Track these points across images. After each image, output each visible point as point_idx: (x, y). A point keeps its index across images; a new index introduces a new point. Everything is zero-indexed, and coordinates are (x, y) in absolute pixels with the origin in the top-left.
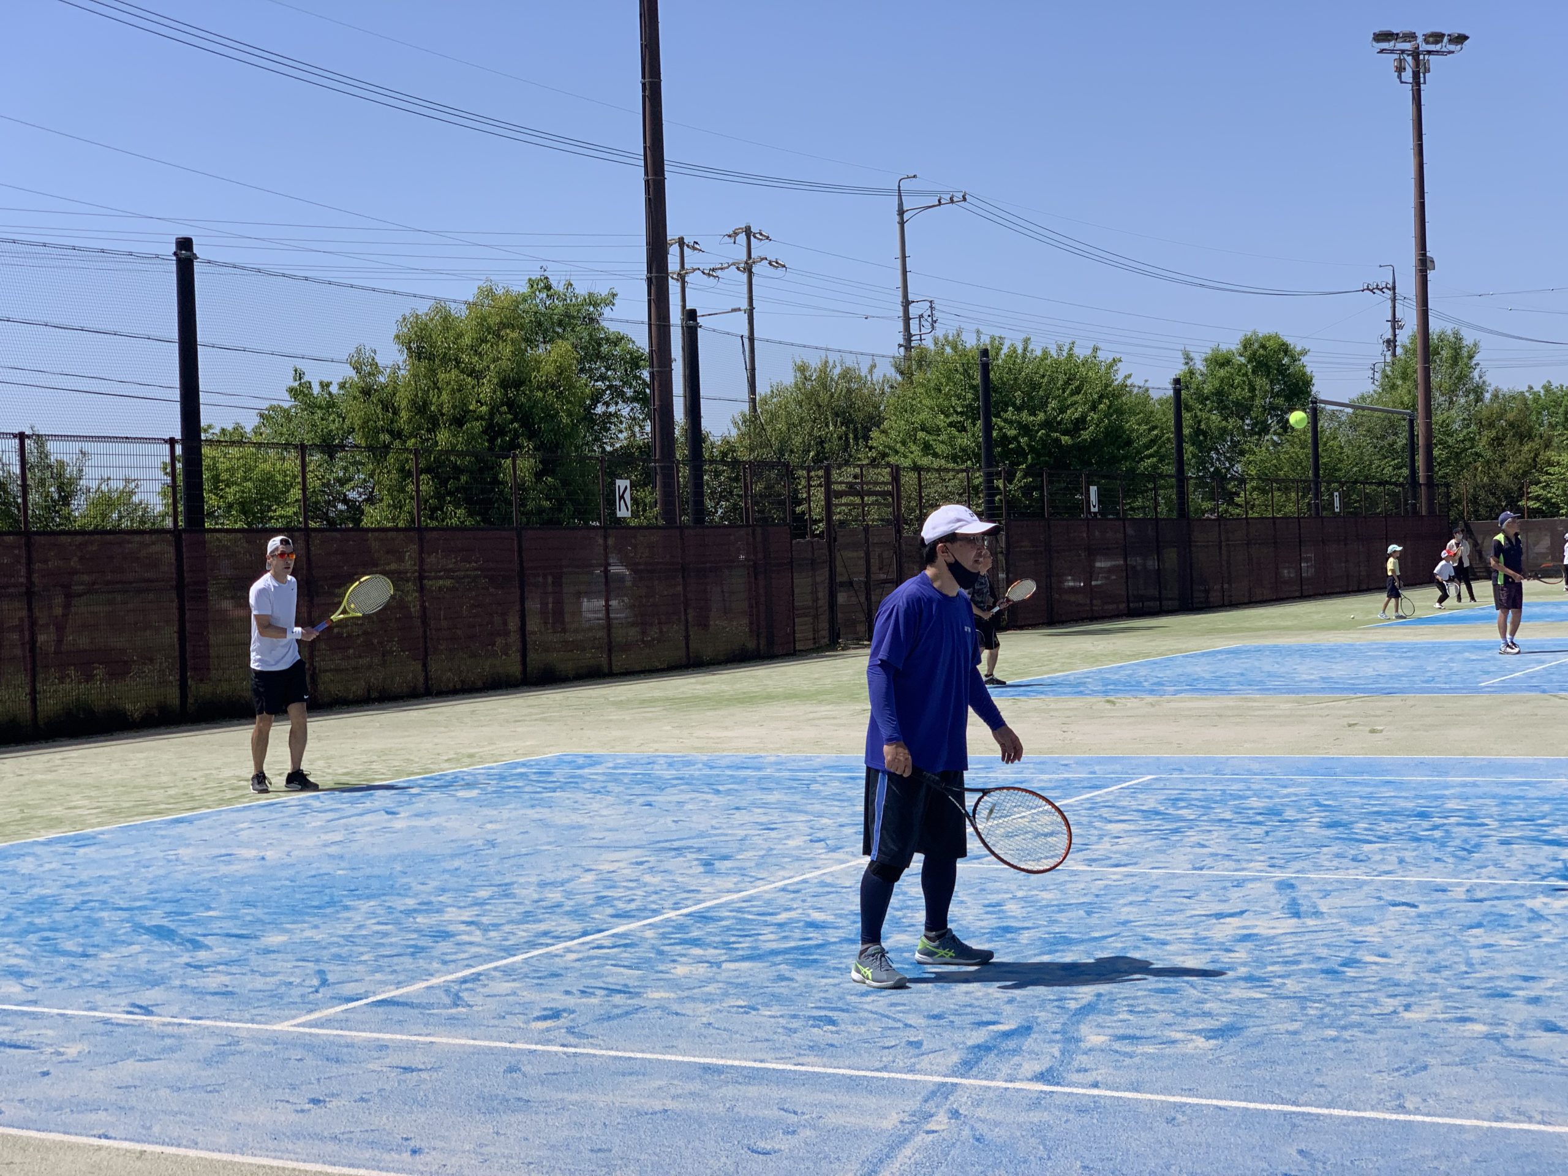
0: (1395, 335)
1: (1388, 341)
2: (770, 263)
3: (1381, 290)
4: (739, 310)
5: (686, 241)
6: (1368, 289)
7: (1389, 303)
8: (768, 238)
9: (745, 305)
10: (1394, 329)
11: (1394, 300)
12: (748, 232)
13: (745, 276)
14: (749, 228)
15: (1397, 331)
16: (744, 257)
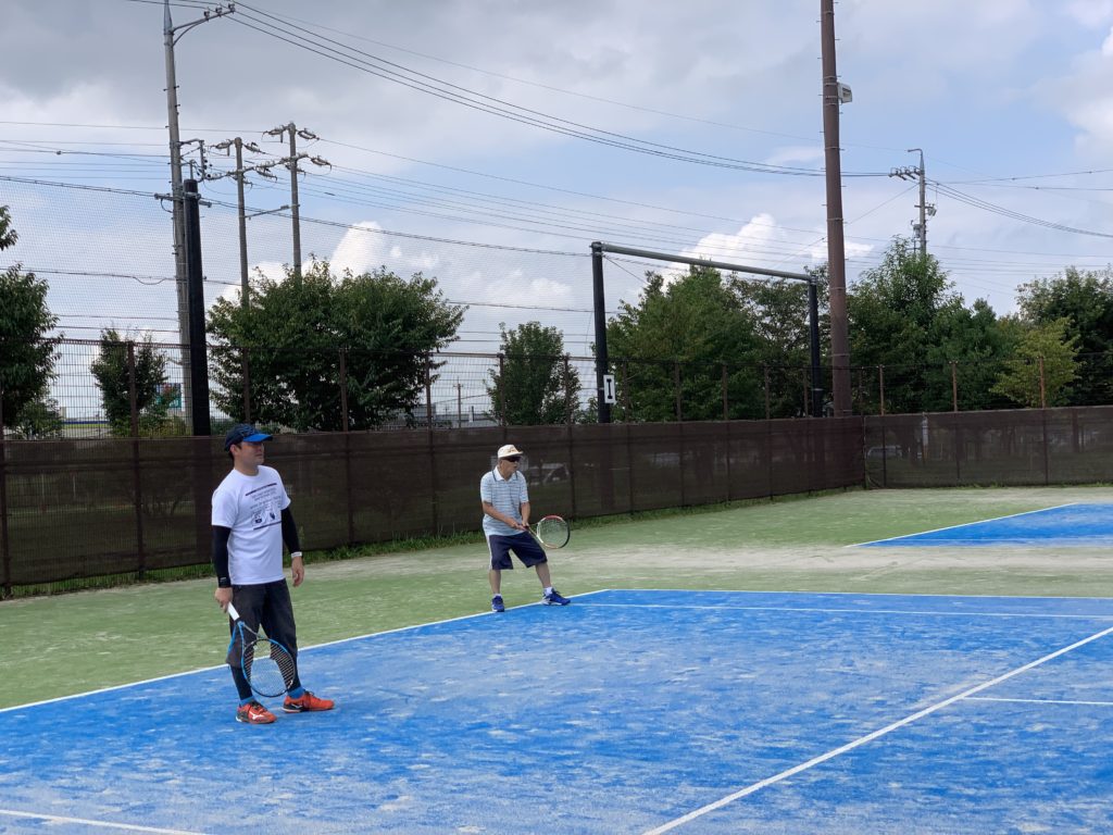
0: (925, 221)
1: (917, 228)
2: (313, 160)
3: (909, 175)
4: (287, 207)
5: (244, 142)
6: (897, 174)
7: (918, 188)
8: (314, 137)
9: (290, 204)
10: (923, 214)
11: (923, 183)
12: (292, 129)
13: (289, 173)
14: (294, 126)
15: (927, 217)
16: (289, 155)
